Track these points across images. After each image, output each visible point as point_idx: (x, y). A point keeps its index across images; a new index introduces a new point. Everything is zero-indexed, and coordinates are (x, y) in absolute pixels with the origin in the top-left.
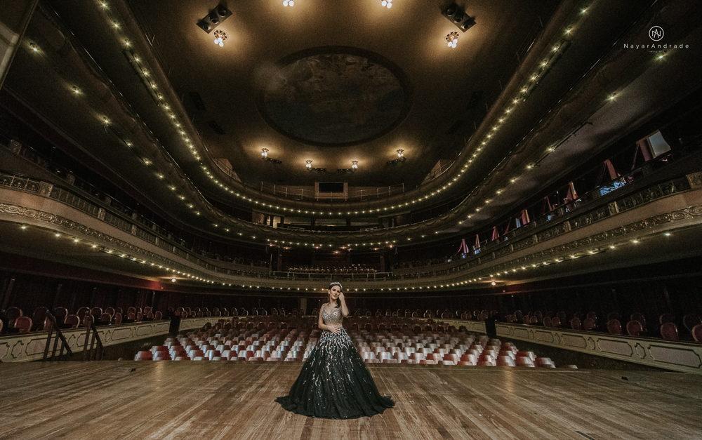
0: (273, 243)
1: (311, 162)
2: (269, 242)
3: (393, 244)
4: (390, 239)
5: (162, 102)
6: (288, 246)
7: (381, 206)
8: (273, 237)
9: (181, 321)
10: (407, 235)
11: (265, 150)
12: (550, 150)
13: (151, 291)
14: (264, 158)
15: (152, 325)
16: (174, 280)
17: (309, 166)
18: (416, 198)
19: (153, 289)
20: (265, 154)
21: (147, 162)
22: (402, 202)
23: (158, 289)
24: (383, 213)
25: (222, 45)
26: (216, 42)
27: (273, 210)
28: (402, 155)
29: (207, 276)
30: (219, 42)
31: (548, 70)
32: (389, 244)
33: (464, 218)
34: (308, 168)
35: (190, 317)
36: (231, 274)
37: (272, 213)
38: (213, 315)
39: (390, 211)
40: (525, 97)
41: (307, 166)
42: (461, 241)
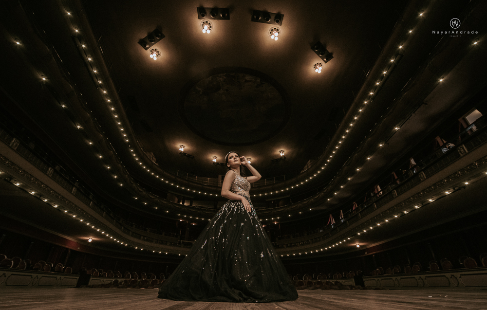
0: (183, 218)
1: (216, 157)
2: (180, 218)
3: (277, 220)
4: (275, 216)
5: (100, 86)
6: (195, 221)
7: (268, 191)
8: (183, 213)
9: (91, 279)
10: (289, 213)
11: (182, 147)
12: (396, 128)
13: (67, 249)
14: (181, 152)
15: (58, 277)
16: (90, 241)
17: (215, 160)
18: (294, 184)
19: (70, 248)
20: (182, 150)
21: (79, 127)
22: (284, 188)
23: (74, 249)
24: (269, 196)
25: (155, 59)
26: (151, 56)
27: (185, 192)
28: (283, 154)
29: (121, 239)
30: (154, 57)
31: (388, 76)
32: (274, 221)
33: (331, 195)
34: (214, 162)
35: (100, 276)
36: (144, 240)
37: (184, 196)
38: (123, 277)
39: (275, 195)
40: (372, 99)
41: (213, 160)
42: (329, 216)
